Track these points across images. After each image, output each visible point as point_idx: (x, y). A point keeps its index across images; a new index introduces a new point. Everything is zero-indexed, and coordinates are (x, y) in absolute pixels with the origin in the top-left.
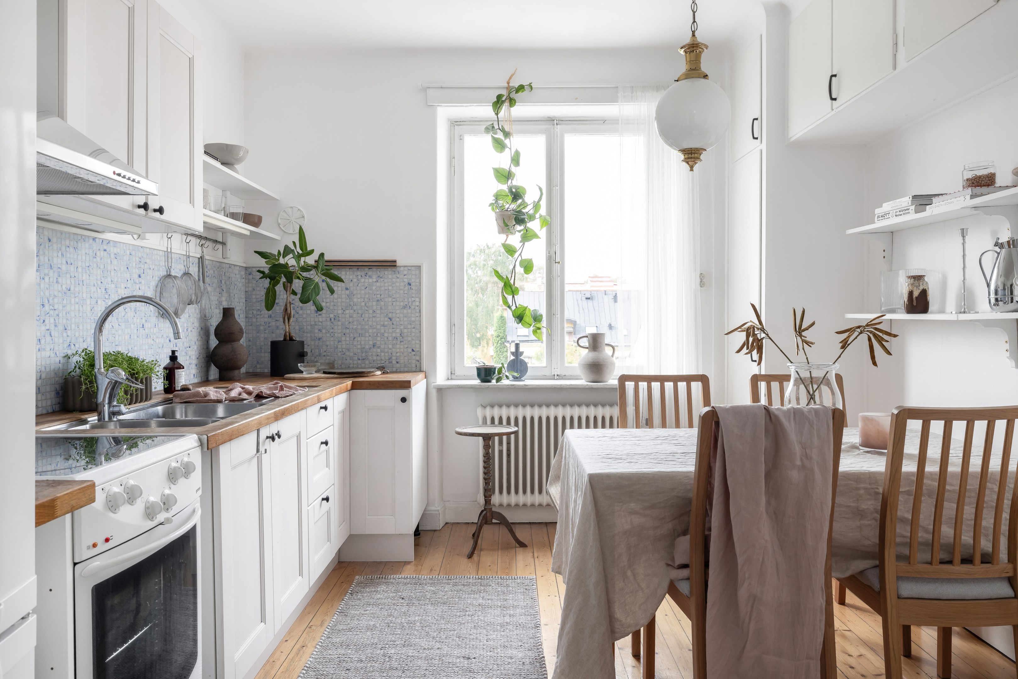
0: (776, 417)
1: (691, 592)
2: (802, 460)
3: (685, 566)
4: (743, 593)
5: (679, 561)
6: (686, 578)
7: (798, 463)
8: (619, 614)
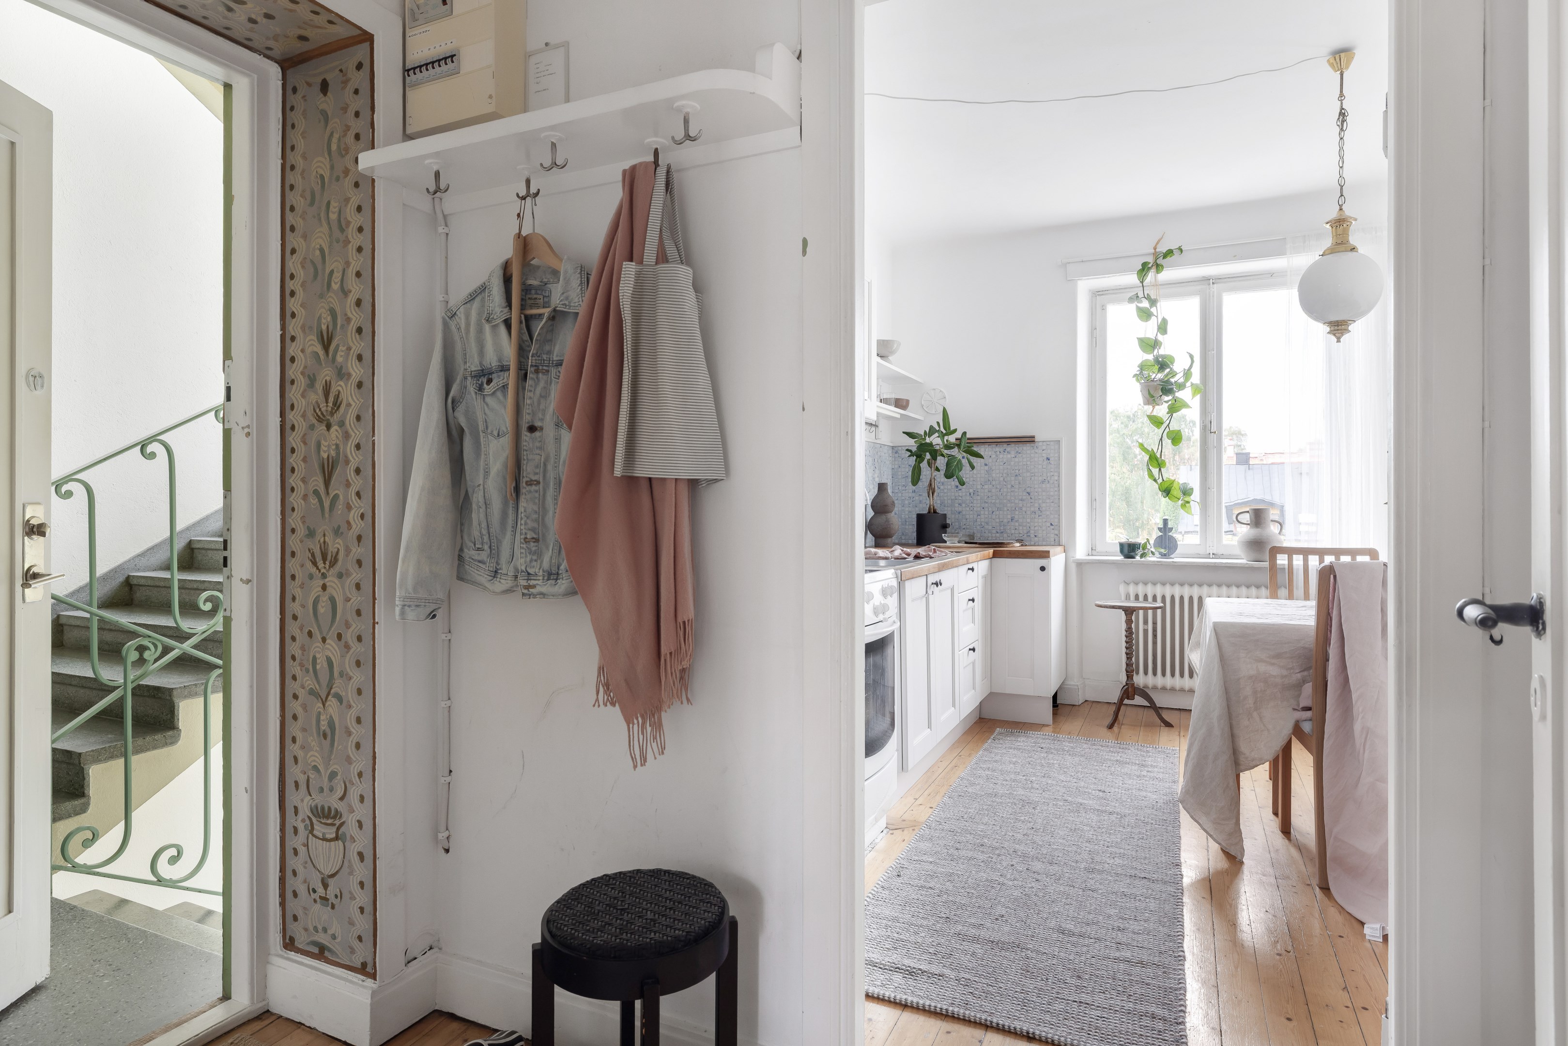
1: (1312, 730)
3: (1309, 709)
6: (1309, 719)
8: (1244, 748)
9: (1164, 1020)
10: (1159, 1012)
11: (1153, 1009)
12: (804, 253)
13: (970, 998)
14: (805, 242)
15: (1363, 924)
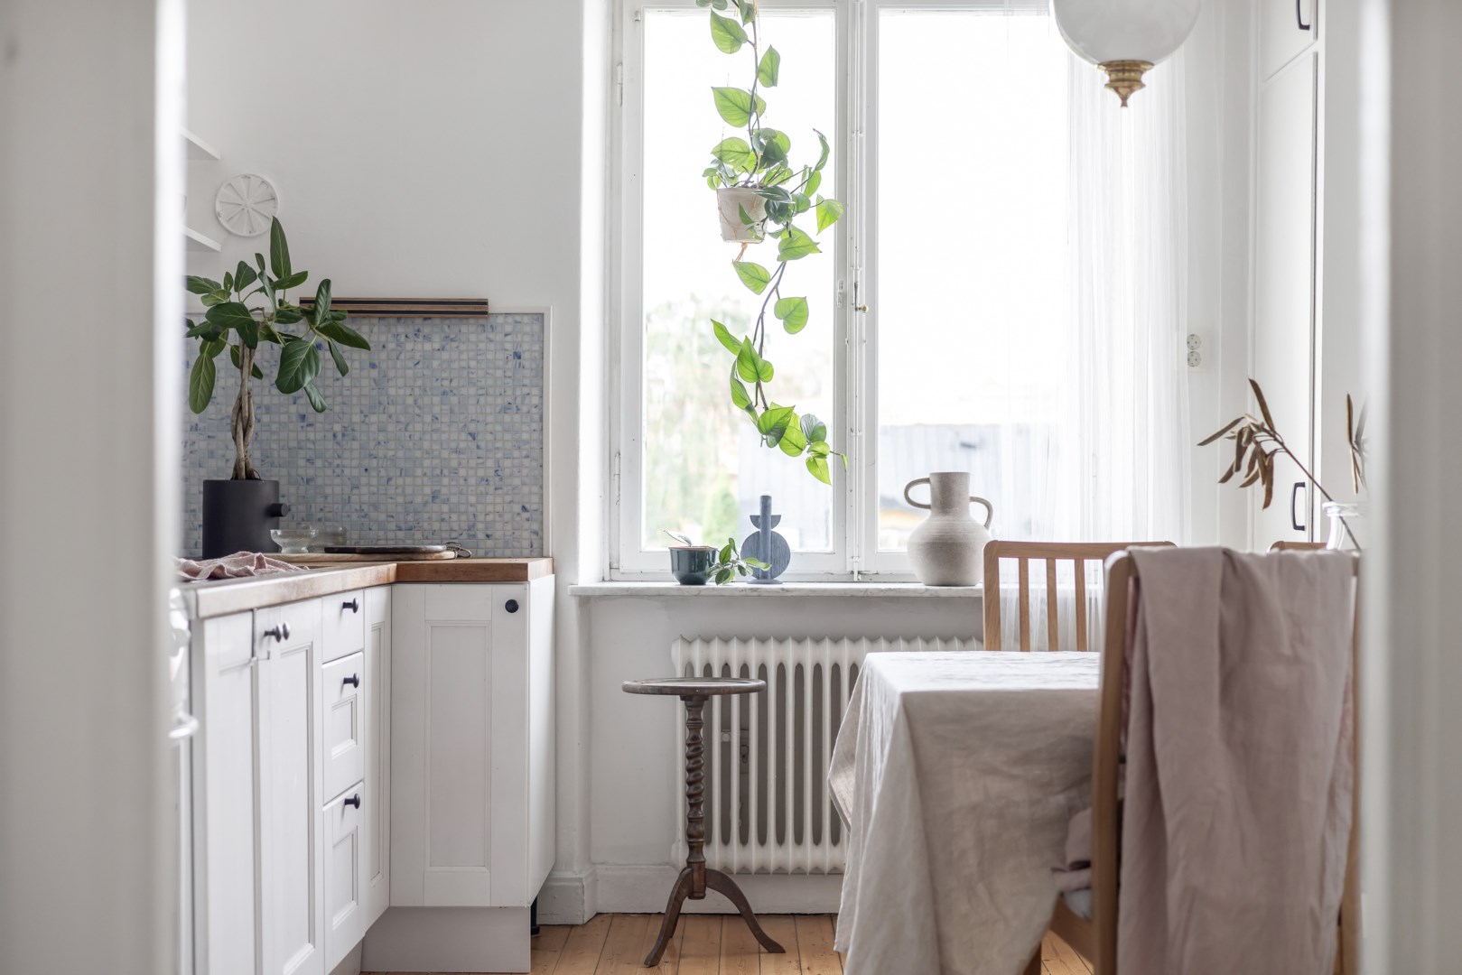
0: (1245, 567)
1: (1092, 909)
2: (1293, 647)
3: (1083, 865)
5: (1073, 858)
6: (1085, 886)
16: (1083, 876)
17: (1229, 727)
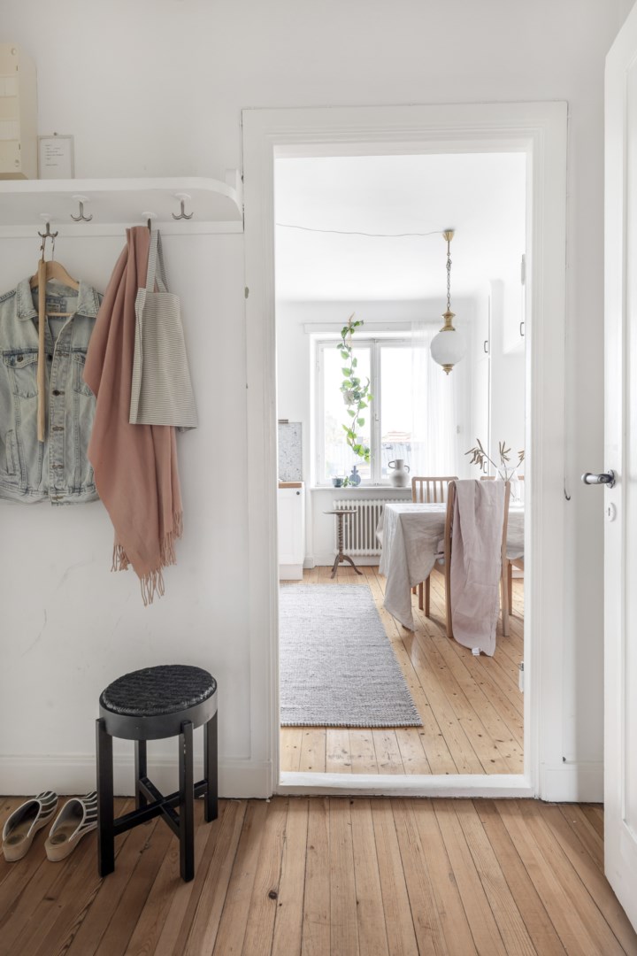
0: (480, 483)
1: (445, 563)
3: (442, 553)
4: (465, 558)
5: (439, 550)
6: (443, 557)
7: (489, 503)
8: (413, 575)
9: (405, 705)
10: (402, 702)
11: (398, 702)
12: (246, 296)
13: (313, 716)
14: (247, 291)
15: (471, 650)
16: (442, 555)
17: (477, 521)
